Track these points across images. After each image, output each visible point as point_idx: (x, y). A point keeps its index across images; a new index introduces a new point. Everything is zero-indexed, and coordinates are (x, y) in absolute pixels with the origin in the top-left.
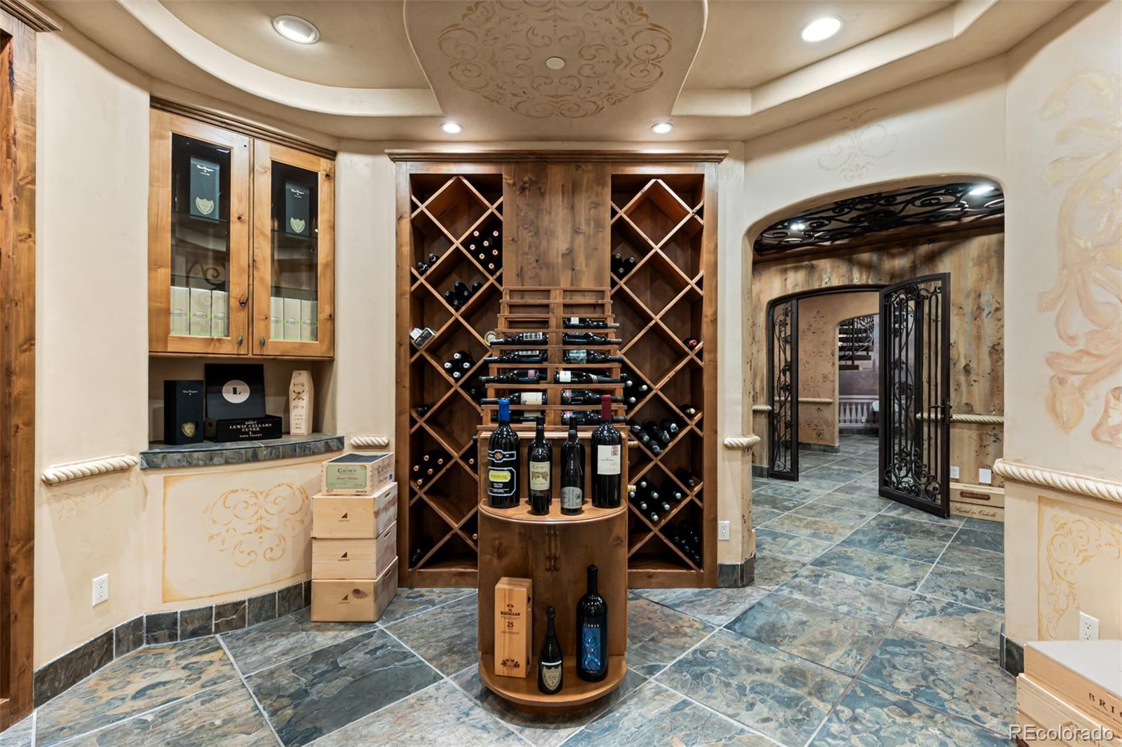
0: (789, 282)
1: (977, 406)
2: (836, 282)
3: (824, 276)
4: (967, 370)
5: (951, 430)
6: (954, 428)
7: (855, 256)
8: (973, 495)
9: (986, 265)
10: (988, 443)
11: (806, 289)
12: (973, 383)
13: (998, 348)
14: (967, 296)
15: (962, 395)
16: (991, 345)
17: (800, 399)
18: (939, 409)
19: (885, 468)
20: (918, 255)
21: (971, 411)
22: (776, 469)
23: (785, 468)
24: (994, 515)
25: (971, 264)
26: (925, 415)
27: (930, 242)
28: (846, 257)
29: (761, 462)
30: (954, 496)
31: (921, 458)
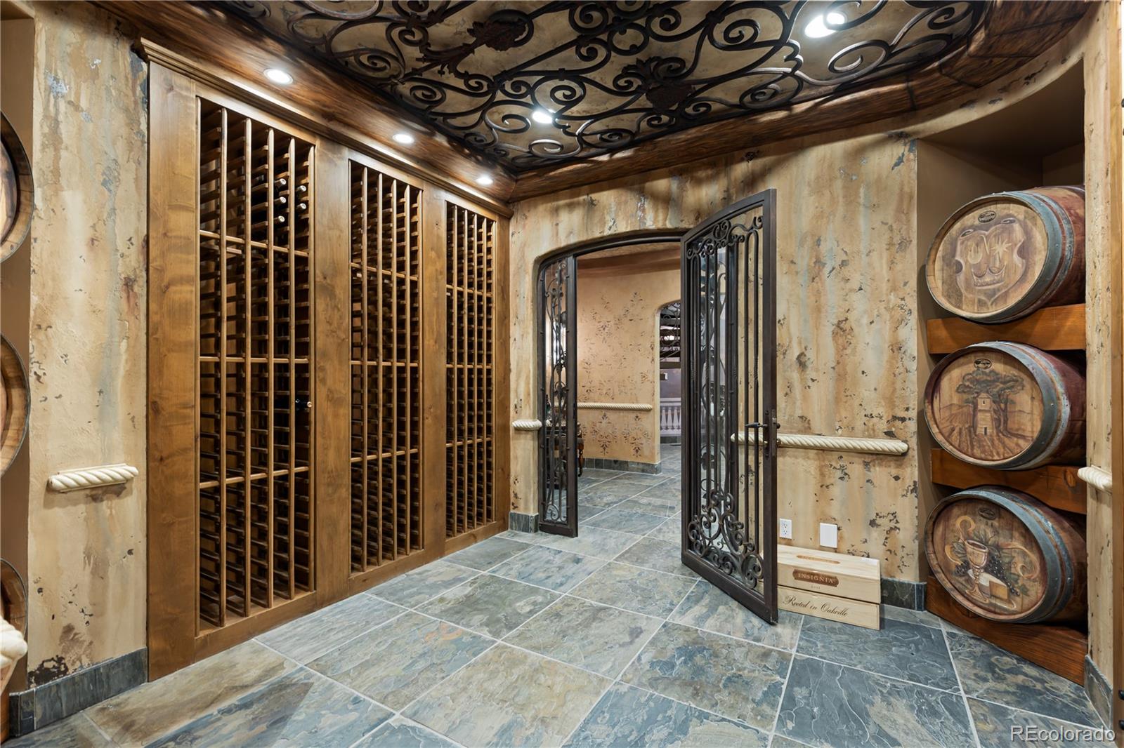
0: (562, 227)
1: (817, 424)
2: (623, 227)
3: (608, 218)
4: (801, 363)
5: (780, 460)
6: (783, 456)
7: (648, 185)
8: (813, 577)
9: (827, 193)
10: (832, 481)
11: (584, 237)
12: (810, 383)
13: (845, 326)
14: (801, 244)
15: (795, 403)
16: (836, 322)
17: (579, 404)
18: (761, 430)
19: (690, 520)
20: (733, 178)
21: (807, 430)
22: (548, 518)
23: (559, 517)
24: (843, 613)
25: (806, 191)
26: (741, 436)
27: (750, 157)
28: (636, 186)
29: (527, 508)
30: (784, 577)
31: (735, 510)
